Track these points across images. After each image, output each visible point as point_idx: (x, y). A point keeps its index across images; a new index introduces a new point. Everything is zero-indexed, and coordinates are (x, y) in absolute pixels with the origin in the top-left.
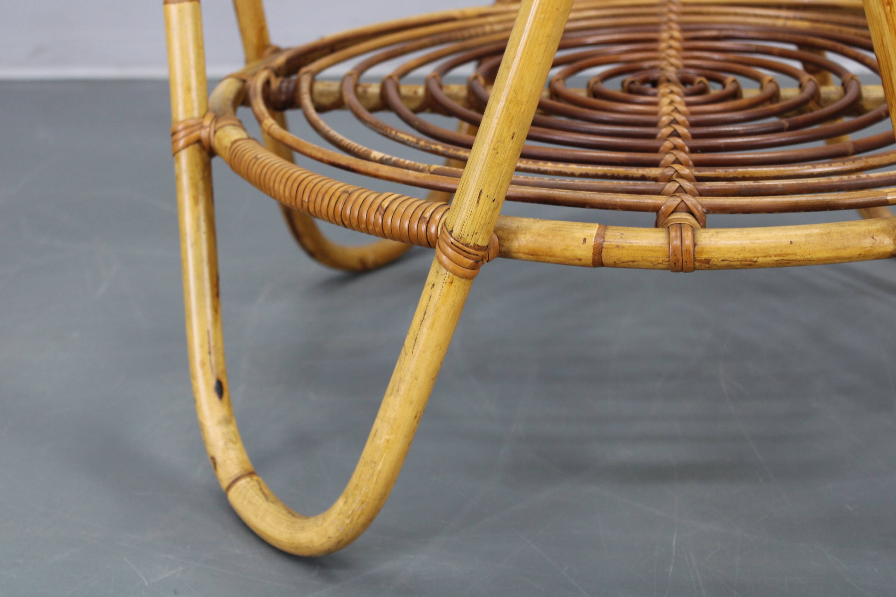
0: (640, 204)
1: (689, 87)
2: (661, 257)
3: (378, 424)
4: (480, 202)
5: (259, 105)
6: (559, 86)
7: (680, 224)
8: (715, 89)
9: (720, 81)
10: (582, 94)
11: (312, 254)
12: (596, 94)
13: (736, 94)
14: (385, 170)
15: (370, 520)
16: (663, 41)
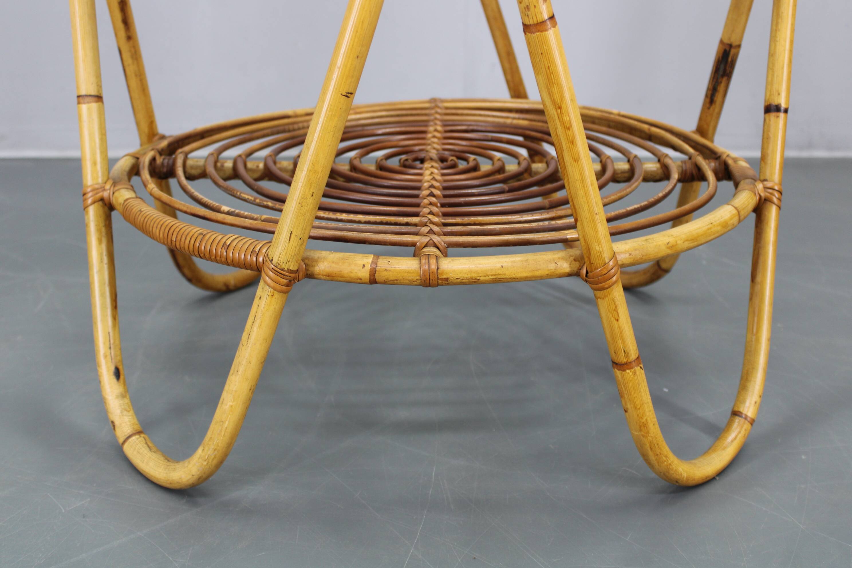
0: (403, 241)
1: (445, 163)
2: (415, 277)
3: (225, 395)
4: (291, 240)
5: (146, 174)
6: (356, 163)
7: (429, 254)
8: (462, 165)
9: (466, 160)
10: (372, 168)
11: (190, 280)
12: (381, 168)
13: (476, 168)
14: (230, 219)
15: (221, 462)
16: (430, 132)
